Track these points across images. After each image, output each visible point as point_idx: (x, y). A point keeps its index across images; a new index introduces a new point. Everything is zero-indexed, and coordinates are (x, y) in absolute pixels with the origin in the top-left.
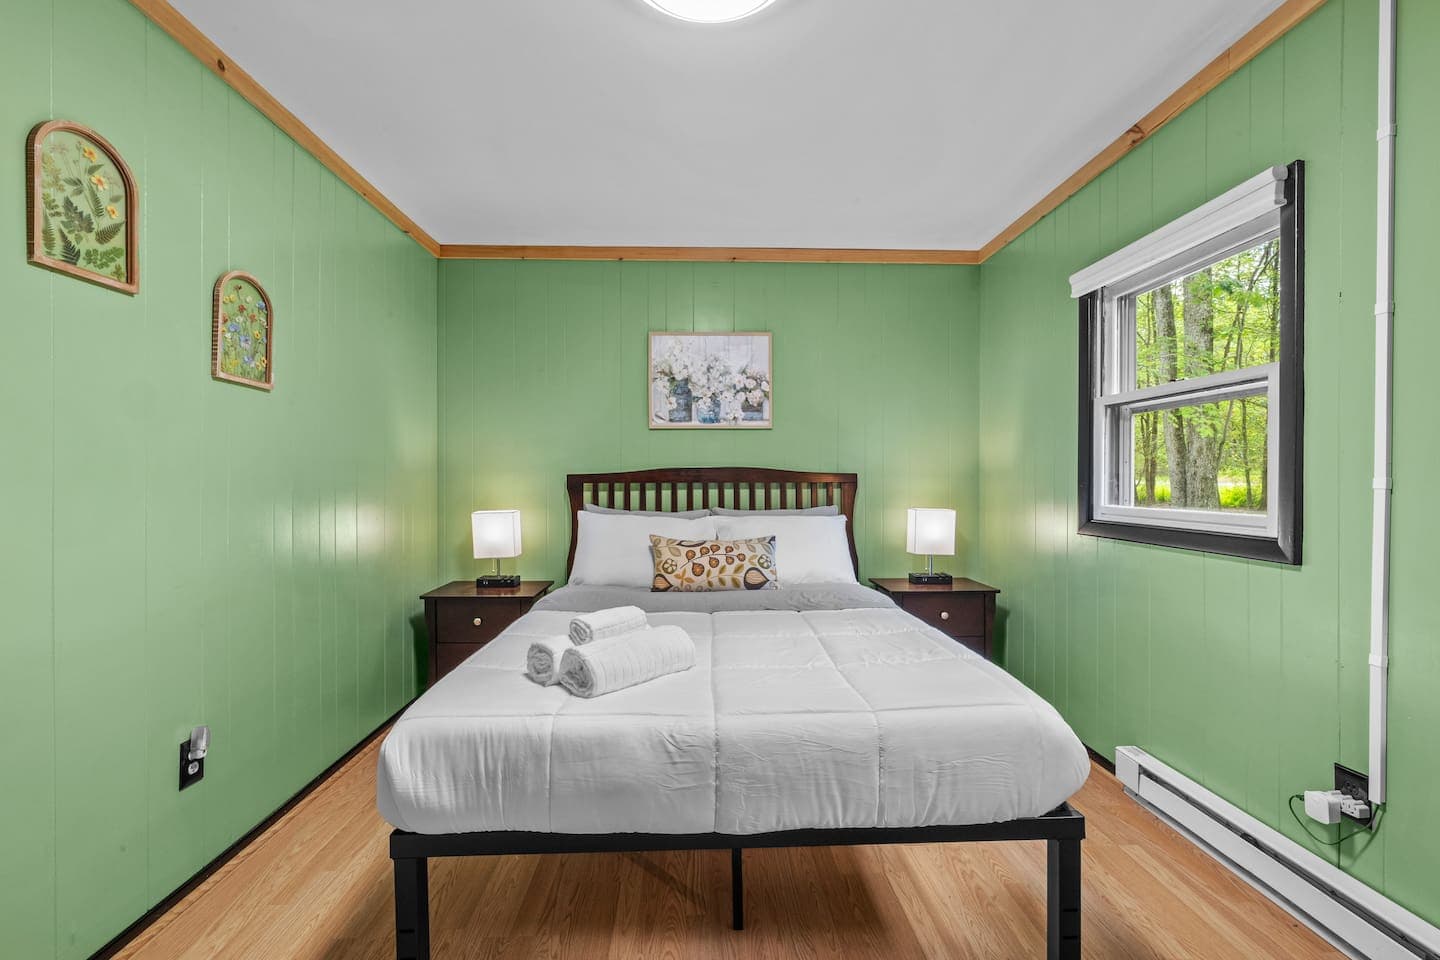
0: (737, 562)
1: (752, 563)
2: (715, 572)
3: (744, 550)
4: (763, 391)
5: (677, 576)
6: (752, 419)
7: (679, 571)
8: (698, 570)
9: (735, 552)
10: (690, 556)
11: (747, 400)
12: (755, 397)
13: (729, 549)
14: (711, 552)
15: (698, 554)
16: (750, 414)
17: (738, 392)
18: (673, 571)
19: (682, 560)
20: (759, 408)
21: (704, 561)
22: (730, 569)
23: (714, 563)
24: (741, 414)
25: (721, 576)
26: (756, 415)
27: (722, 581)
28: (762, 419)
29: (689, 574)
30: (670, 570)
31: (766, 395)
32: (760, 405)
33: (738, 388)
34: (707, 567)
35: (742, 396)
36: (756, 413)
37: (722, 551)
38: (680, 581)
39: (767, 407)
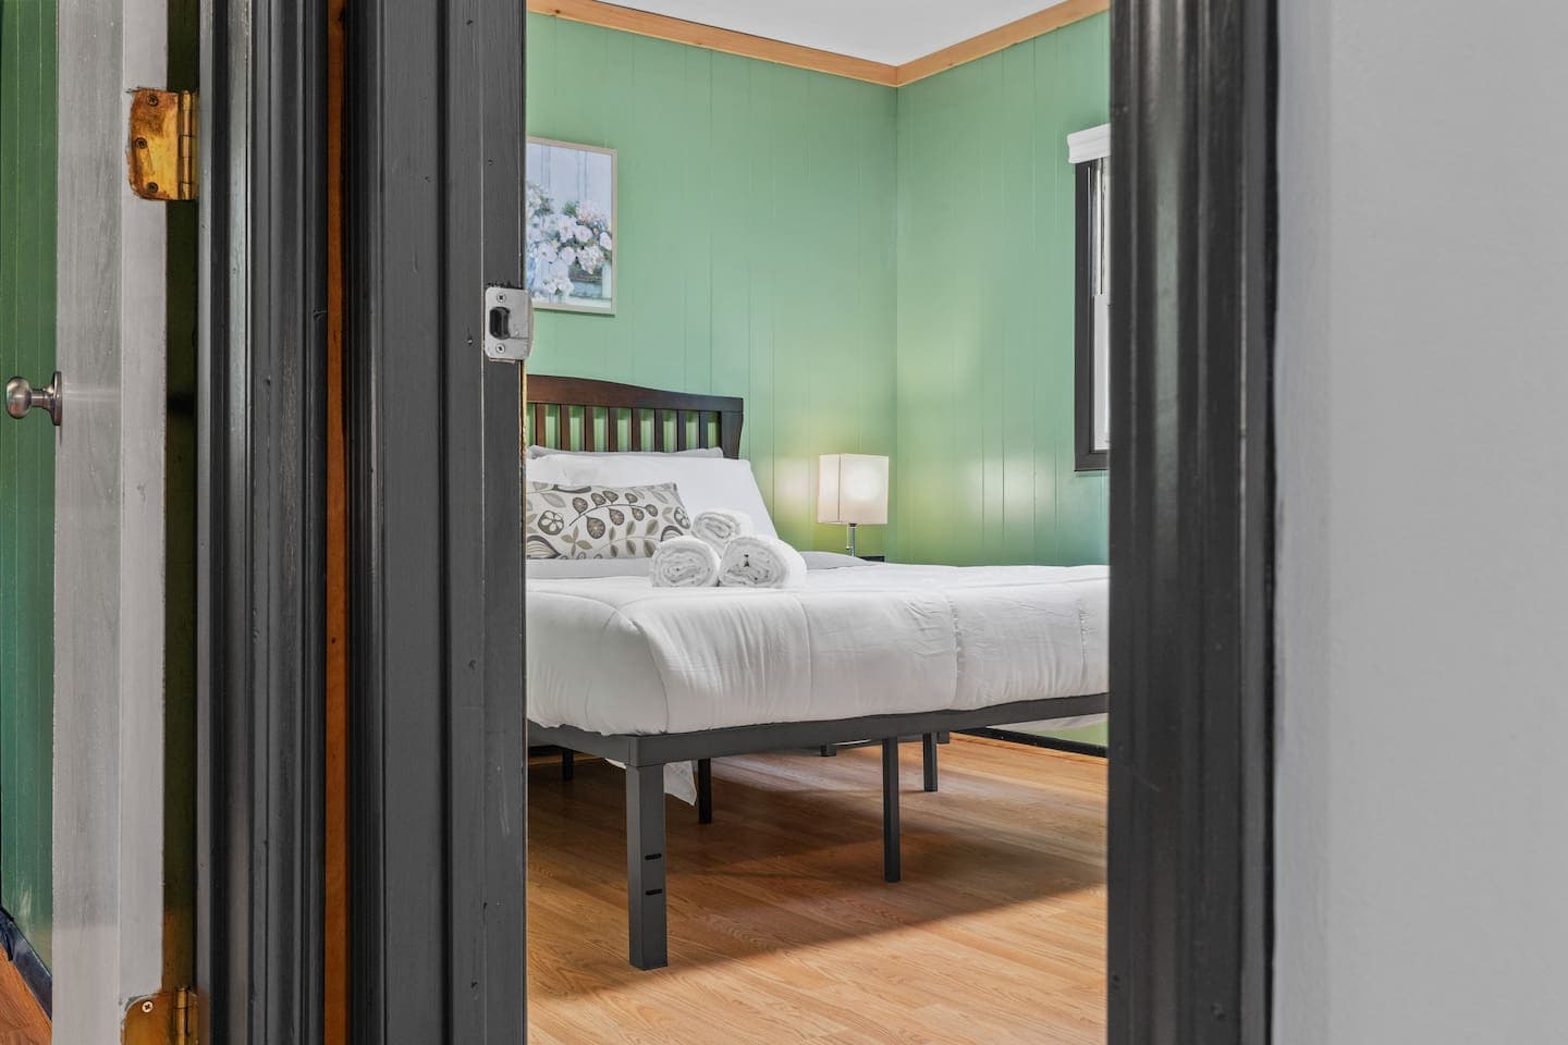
0: (648, 518)
1: (668, 520)
2: (621, 530)
3: (650, 501)
4: (602, 249)
5: (566, 539)
6: (585, 296)
7: (568, 531)
8: (597, 530)
9: (641, 503)
10: (580, 507)
11: (577, 262)
12: (591, 257)
13: (631, 498)
14: (608, 502)
15: (591, 505)
16: (583, 287)
17: (563, 245)
18: (558, 531)
19: (568, 513)
20: (595, 278)
21: (602, 514)
22: (641, 527)
23: (618, 518)
24: (568, 286)
25: (630, 538)
26: (591, 289)
27: (630, 545)
28: (600, 297)
29: (584, 535)
30: (553, 529)
31: (607, 256)
32: (598, 272)
33: (564, 240)
34: (609, 524)
35: (569, 254)
36: (592, 286)
37: (622, 500)
38: (571, 546)
39: (608, 276)
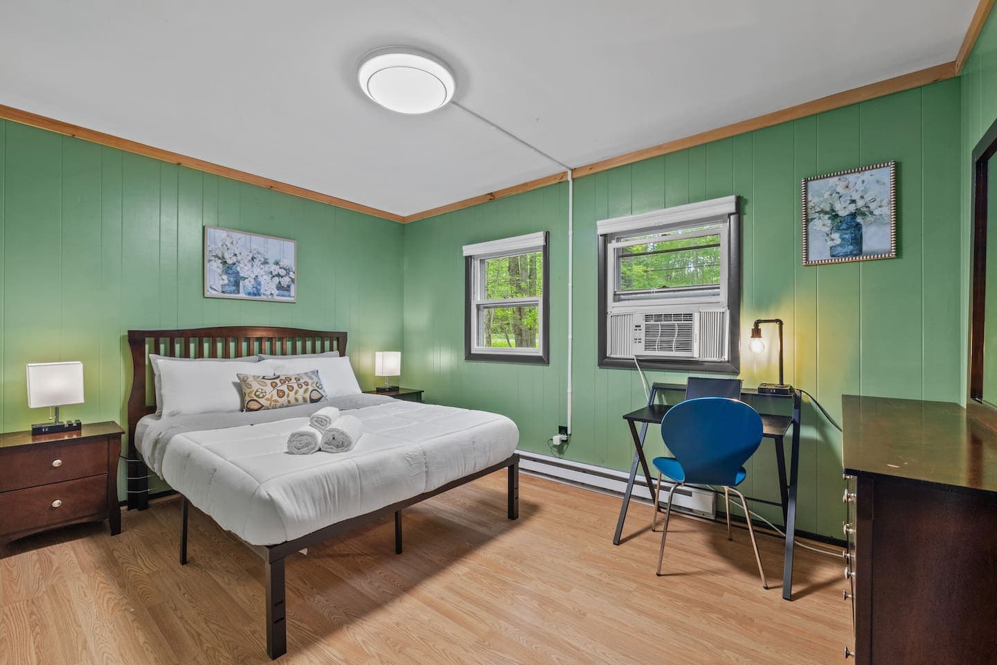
0: (304, 387)
1: (313, 387)
2: (292, 394)
3: (306, 379)
4: (291, 278)
5: (267, 399)
6: (283, 296)
7: (268, 396)
8: (281, 394)
9: (302, 381)
10: (274, 386)
11: (280, 283)
12: (285, 281)
13: (298, 379)
14: (287, 382)
15: (279, 384)
16: (282, 292)
17: (274, 276)
18: (264, 396)
19: (269, 389)
20: (288, 288)
21: (284, 388)
22: (301, 391)
23: (291, 388)
24: (275, 292)
25: (296, 396)
26: (285, 293)
27: (296, 400)
28: (289, 296)
29: (275, 397)
30: (261, 396)
31: (293, 280)
32: (289, 286)
33: (274, 274)
34: (287, 391)
35: (276, 280)
36: (286, 292)
37: (293, 380)
38: (269, 402)
39: (293, 287)
